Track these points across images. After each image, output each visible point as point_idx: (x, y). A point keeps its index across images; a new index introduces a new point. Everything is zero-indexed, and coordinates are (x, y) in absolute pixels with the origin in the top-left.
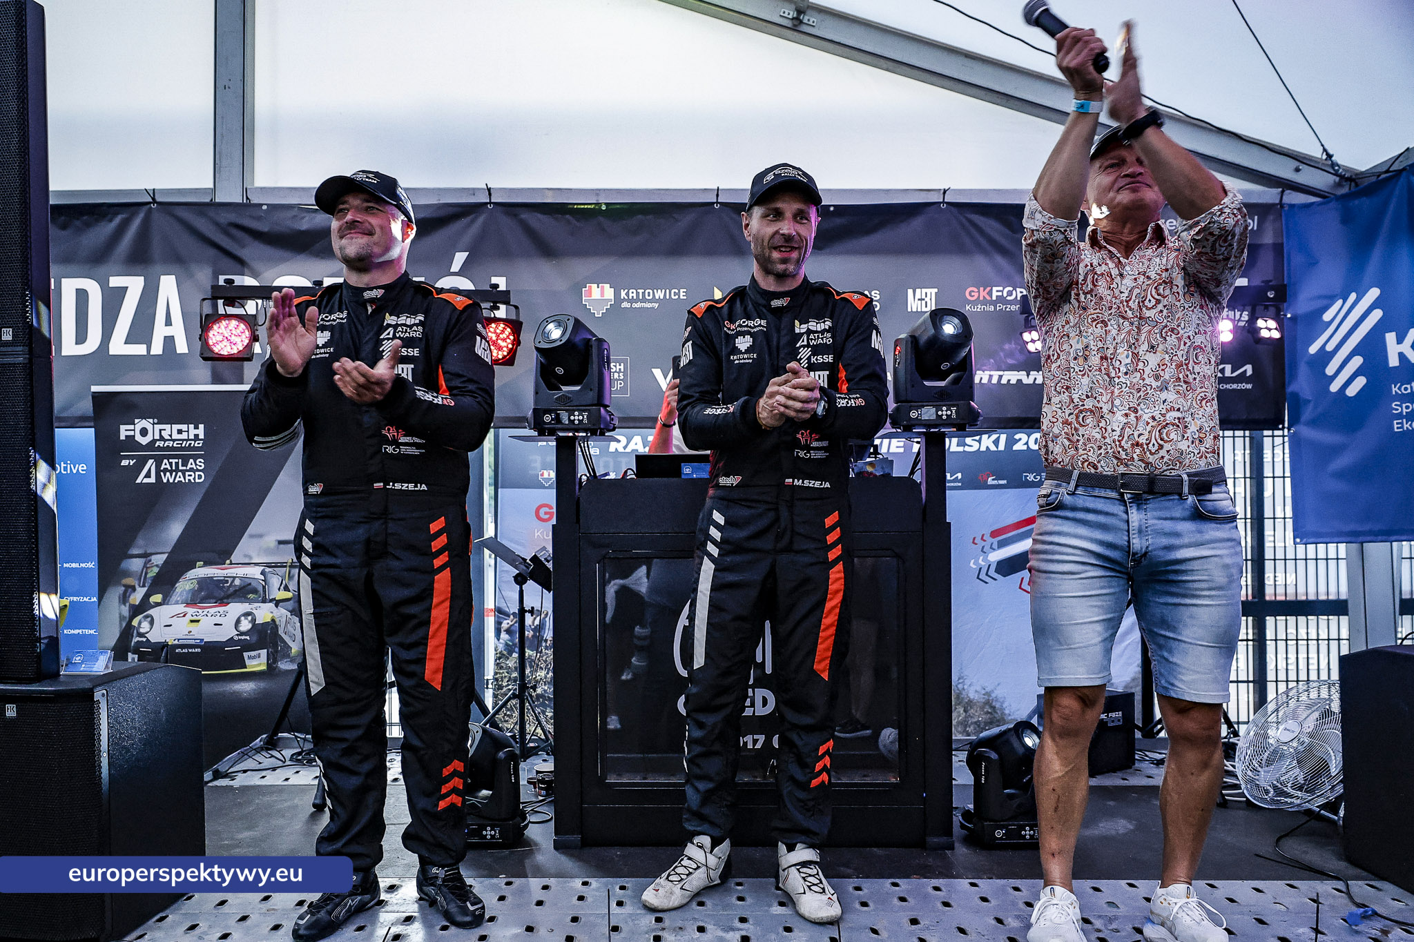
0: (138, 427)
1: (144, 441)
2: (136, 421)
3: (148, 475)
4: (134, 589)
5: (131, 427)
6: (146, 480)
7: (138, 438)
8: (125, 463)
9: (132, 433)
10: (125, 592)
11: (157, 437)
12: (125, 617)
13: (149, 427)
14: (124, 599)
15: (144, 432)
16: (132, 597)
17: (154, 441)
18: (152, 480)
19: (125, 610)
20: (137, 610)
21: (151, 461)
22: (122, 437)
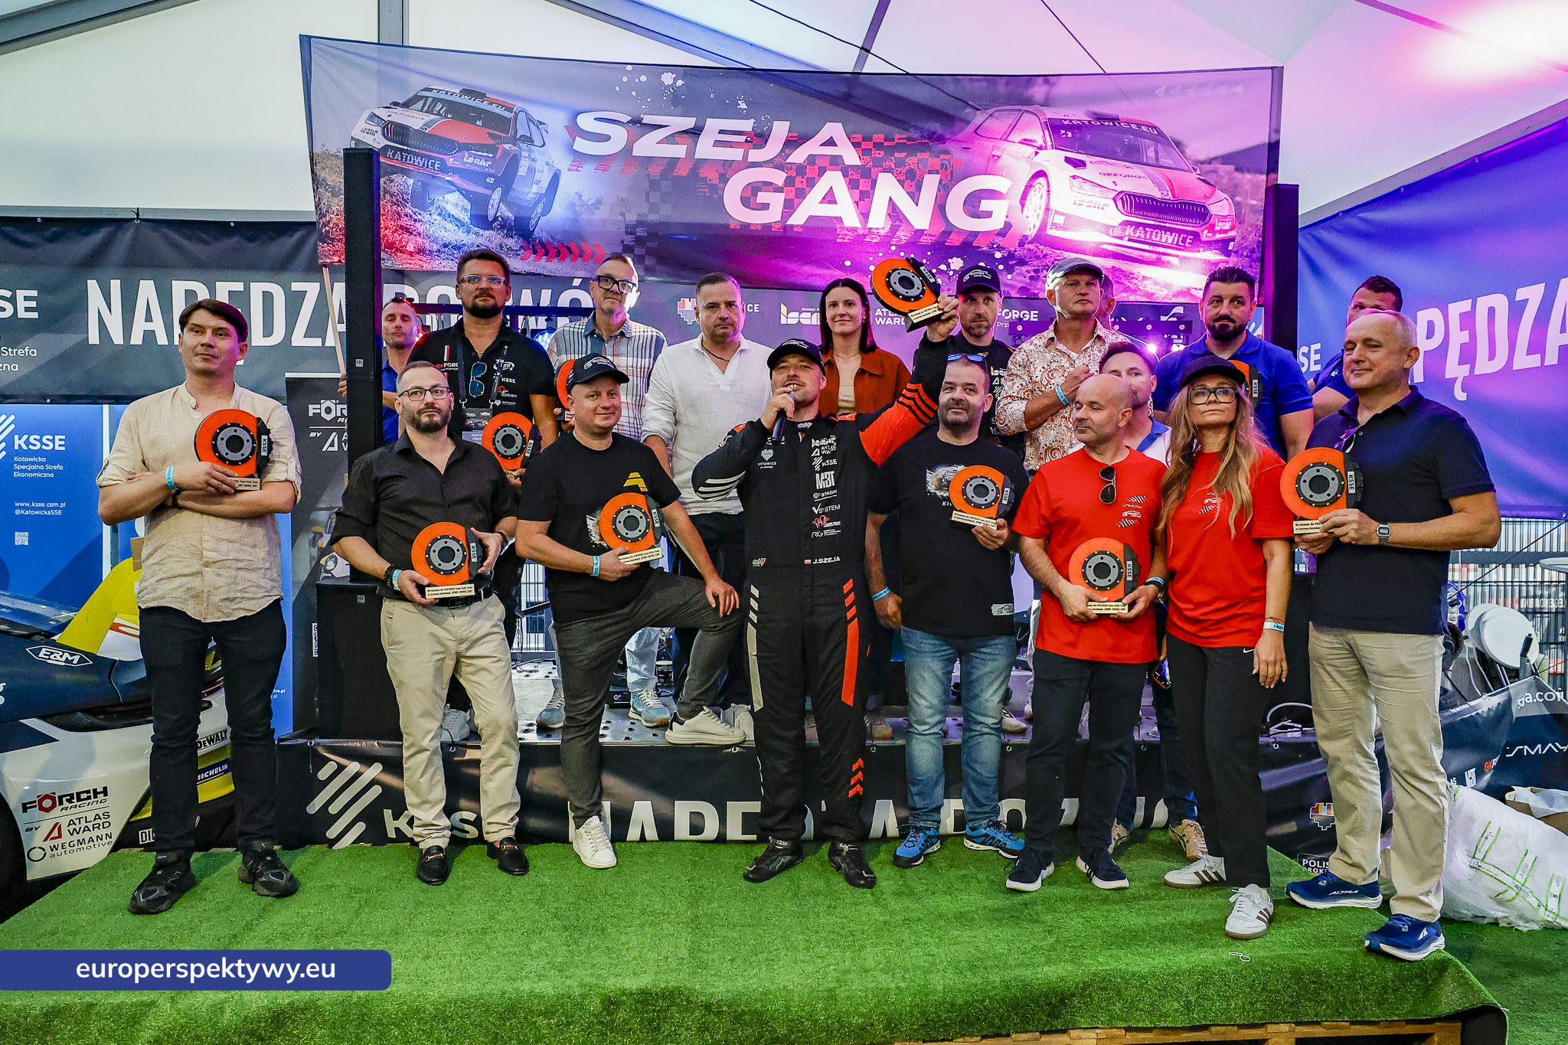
0: (323, 407)
1: (328, 417)
2: (322, 401)
3: (332, 445)
4: (321, 536)
5: (318, 406)
6: (330, 449)
7: (324, 415)
8: (313, 435)
9: (318, 411)
10: (314, 537)
11: (339, 414)
12: (314, 558)
13: (333, 407)
14: (313, 543)
15: (328, 410)
16: (320, 542)
17: (337, 418)
18: (336, 448)
19: (315, 552)
20: (323, 552)
21: (334, 434)
22: (311, 414)
